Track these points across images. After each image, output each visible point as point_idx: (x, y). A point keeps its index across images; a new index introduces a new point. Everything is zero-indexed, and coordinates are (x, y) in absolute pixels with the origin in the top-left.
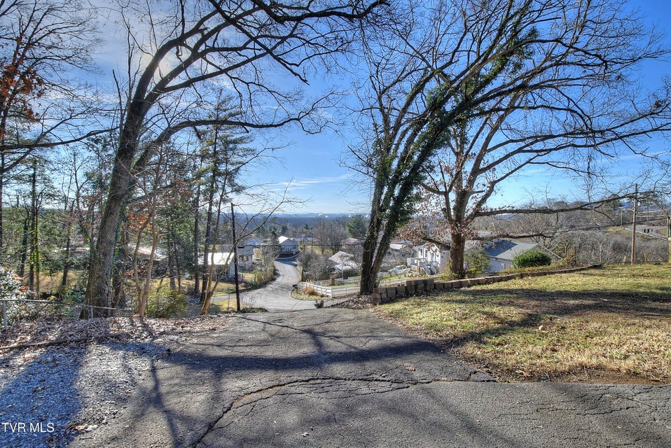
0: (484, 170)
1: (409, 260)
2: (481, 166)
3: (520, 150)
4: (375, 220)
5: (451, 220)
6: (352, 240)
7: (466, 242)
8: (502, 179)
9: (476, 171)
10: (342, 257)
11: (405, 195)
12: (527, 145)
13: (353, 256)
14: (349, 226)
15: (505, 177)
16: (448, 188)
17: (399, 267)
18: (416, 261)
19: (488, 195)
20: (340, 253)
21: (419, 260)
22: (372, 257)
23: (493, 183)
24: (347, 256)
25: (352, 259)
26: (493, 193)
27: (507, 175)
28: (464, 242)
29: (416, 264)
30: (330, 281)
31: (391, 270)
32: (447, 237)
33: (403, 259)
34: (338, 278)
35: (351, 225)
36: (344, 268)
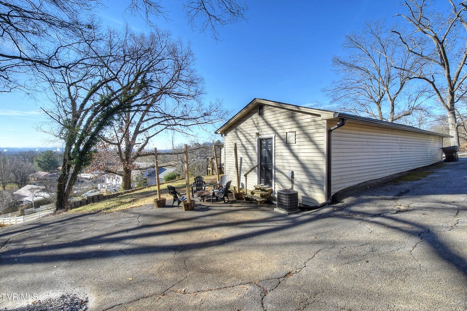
0: (141, 132)
1: (99, 186)
2: (140, 130)
3: (159, 123)
4: (66, 165)
5: (122, 160)
6: (42, 174)
7: (133, 171)
8: (153, 136)
9: (137, 132)
10: (31, 190)
11: (86, 151)
12: (162, 121)
13: (44, 187)
14: (37, 161)
15: (154, 135)
16: (120, 141)
17: (91, 191)
18: (104, 186)
19: (144, 145)
20: (29, 186)
21: (107, 184)
22: (65, 187)
23: (148, 138)
24: (38, 189)
25: (43, 190)
26: (148, 144)
27: (156, 134)
28: (130, 171)
29: (104, 188)
30: (19, 212)
31: (83, 195)
32: (121, 169)
33: (95, 185)
34: (28, 208)
35: (41, 160)
36: (35, 199)
